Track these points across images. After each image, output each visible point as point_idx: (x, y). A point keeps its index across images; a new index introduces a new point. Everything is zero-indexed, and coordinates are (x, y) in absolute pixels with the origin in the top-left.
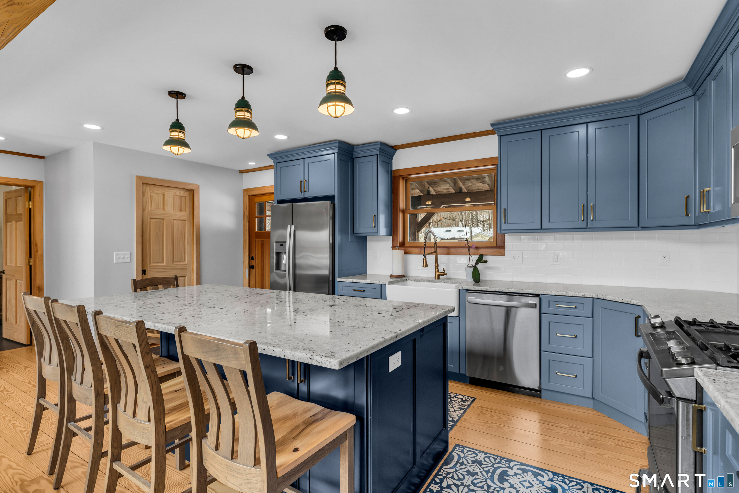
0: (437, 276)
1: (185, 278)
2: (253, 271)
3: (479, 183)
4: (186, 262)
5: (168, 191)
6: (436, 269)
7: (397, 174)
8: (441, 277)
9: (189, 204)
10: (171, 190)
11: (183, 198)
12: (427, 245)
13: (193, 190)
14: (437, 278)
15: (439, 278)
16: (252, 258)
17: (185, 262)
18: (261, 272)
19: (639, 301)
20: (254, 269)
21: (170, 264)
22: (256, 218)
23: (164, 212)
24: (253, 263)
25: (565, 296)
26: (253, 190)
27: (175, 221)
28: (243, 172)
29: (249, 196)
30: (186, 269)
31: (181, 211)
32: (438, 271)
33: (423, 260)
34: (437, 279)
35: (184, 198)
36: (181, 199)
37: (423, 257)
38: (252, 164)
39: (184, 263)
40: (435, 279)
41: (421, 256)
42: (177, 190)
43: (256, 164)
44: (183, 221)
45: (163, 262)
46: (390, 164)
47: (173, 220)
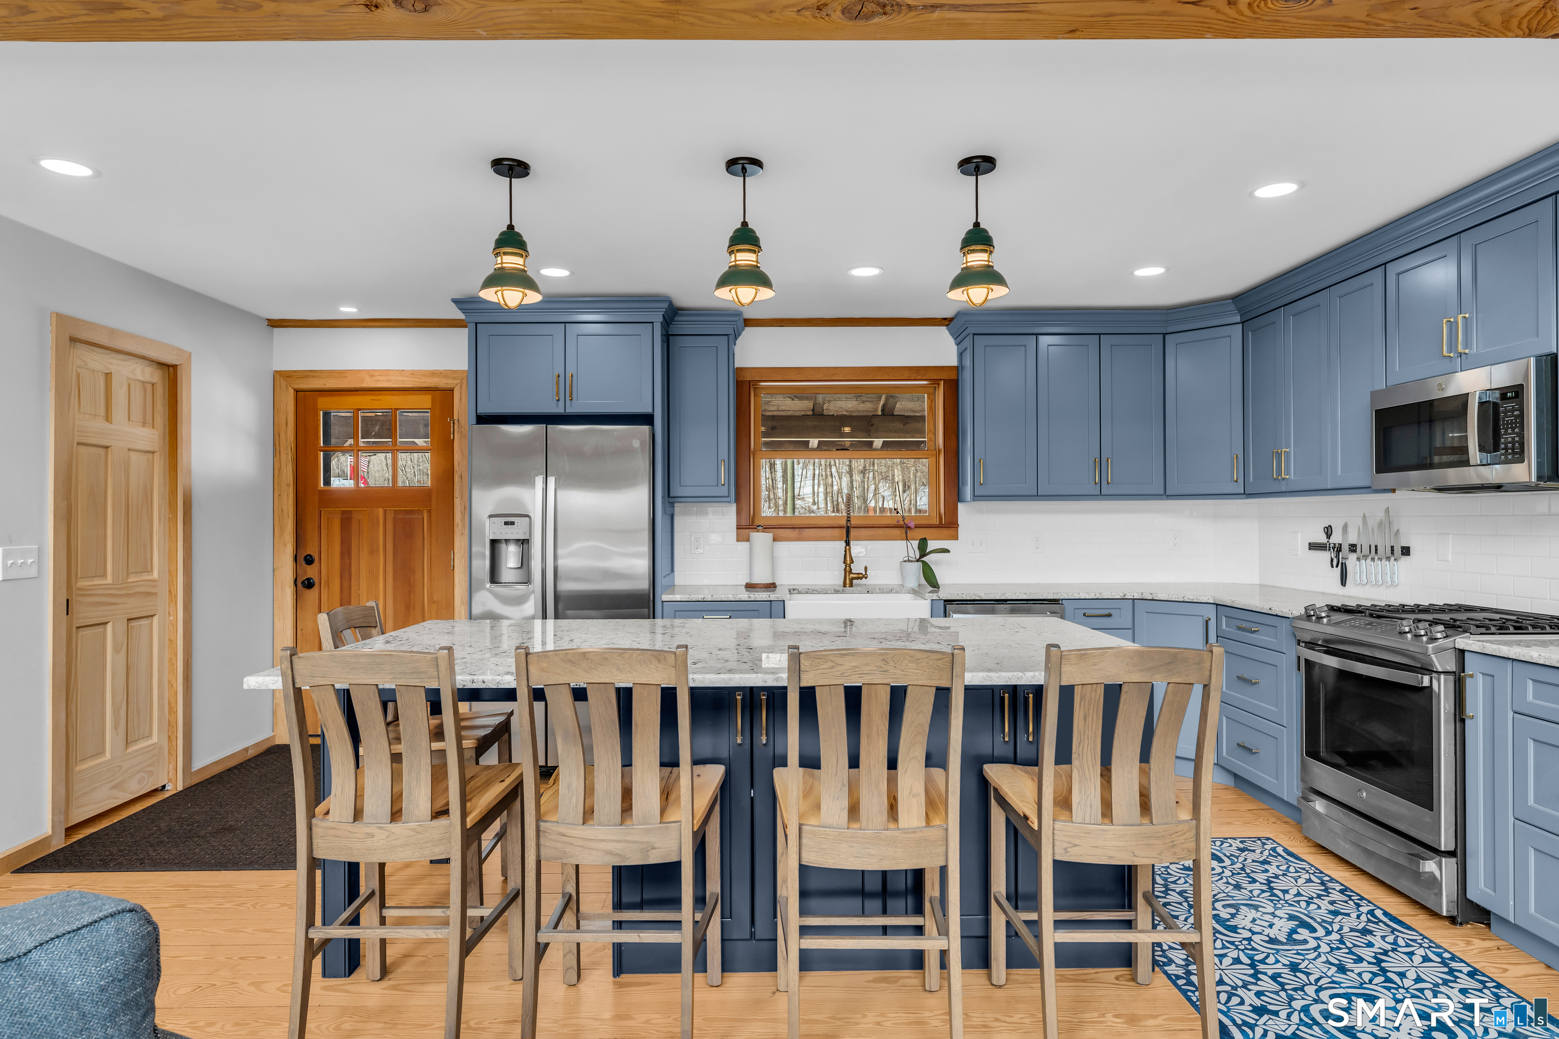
0: (848, 581)
1: (152, 621)
2: (312, 594)
3: (787, 399)
4: (155, 575)
5: (117, 365)
6: (848, 568)
7: (748, 377)
8: (855, 582)
9: (163, 405)
10: (124, 360)
11: (149, 387)
12: (853, 522)
13: (175, 367)
14: (848, 585)
15: (851, 585)
16: (309, 560)
17: (152, 575)
18: (341, 596)
19: (1210, 598)
20: (316, 588)
21: (121, 582)
22: (321, 451)
23: (108, 425)
24: (311, 572)
25: (1098, 599)
26: (316, 377)
27: (132, 454)
28: (275, 324)
29: (297, 391)
30: (156, 594)
31: (144, 424)
32: (850, 572)
33: (845, 551)
34: (849, 587)
35: (151, 385)
36: (145, 391)
37: (845, 544)
38: (348, 311)
39: (150, 578)
40: (845, 586)
41: (843, 544)
42: (137, 363)
43: (359, 310)
44: (149, 454)
45: (104, 575)
46: (730, 356)
47: (129, 450)
